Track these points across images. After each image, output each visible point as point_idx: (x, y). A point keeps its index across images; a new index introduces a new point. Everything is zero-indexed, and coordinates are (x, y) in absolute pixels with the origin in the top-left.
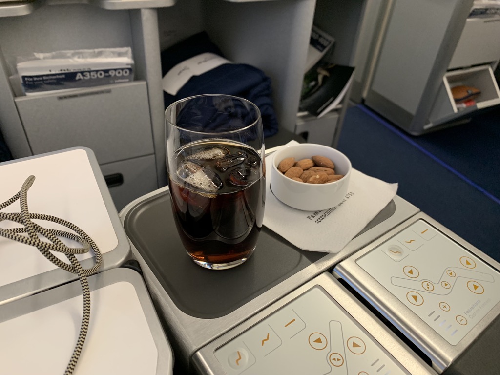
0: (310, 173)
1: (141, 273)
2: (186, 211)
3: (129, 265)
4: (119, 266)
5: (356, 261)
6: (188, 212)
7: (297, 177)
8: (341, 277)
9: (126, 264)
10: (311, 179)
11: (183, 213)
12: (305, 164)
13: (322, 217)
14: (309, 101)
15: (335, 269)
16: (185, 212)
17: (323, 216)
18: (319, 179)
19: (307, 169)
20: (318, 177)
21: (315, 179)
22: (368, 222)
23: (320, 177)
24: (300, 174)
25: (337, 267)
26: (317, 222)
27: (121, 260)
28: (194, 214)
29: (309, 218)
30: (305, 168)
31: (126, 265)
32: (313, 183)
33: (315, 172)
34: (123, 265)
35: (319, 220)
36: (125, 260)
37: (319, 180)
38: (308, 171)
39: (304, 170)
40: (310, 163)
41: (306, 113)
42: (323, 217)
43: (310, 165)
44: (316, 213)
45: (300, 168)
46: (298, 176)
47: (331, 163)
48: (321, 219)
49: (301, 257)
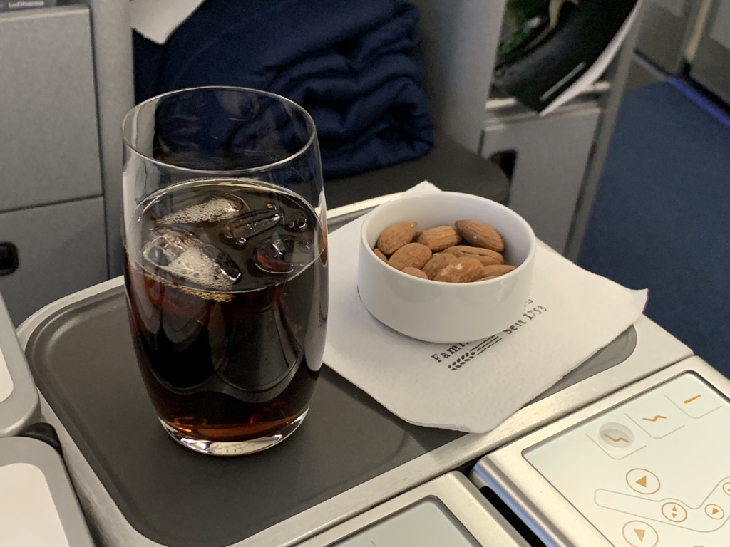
0: (444, 257)
1: (59, 449)
2: (157, 329)
3: (33, 433)
4: (15, 433)
5: (523, 452)
6: (161, 331)
7: (415, 266)
8: (486, 485)
9: (28, 431)
10: (444, 272)
11: (151, 335)
12: (438, 237)
13: (466, 358)
14: (521, 68)
15: (476, 467)
16: (155, 333)
17: (467, 355)
18: (460, 271)
19: (441, 250)
20: (459, 267)
21: (454, 271)
22: (565, 371)
23: (465, 268)
24: (423, 259)
25: (482, 462)
26: (453, 367)
27: (19, 423)
28: (175, 336)
29: (437, 359)
30: (437, 248)
31: (30, 433)
32: (448, 280)
33: (458, 256)
34: (22, 433)
35: (458, 364)
36: (26, 423)
37: (461, 275)
38: (442, 255)
39: (434, 252)
40: (450, 235)
41: (510, 101)
42: (469, 357)
43: (448, 242)
44: (454, 348)
45: (425, 247)
46: (418, 263)
47: (498, 238)
48: (462, 361)
49: (405, 439)
